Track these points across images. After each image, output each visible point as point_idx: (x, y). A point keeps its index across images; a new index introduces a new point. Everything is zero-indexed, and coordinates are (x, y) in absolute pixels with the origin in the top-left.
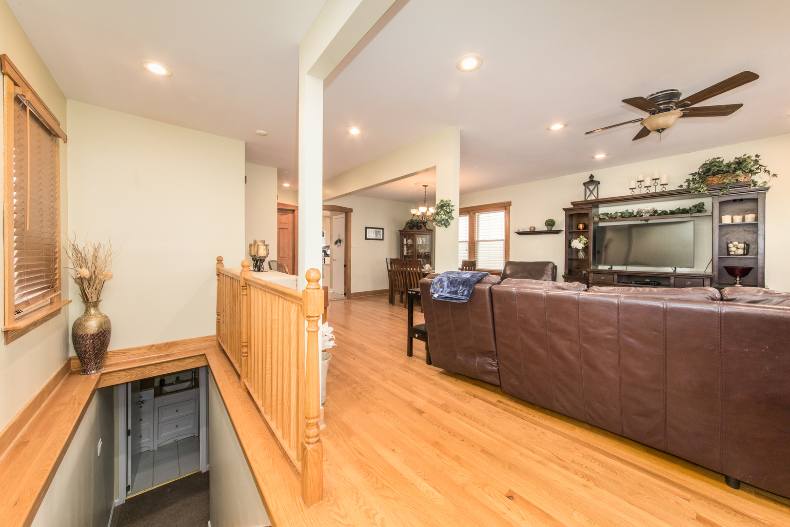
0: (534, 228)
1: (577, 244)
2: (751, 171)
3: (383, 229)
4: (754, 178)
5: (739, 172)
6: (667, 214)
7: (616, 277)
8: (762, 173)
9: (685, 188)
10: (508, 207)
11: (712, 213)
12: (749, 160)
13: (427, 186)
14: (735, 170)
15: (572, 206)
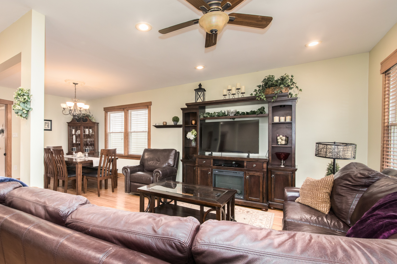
0: (166, 123)
1: (191, 136)
2: (289, 86)
3: (51, 121)
4: (290, 91)
5: (282, 86)
6: (244, 115)
7: (212, 161)
8: (295, 89)
9: (254, 96)
10: (149, 106)
11: (268, 114)
12: (287, 78)
13: (77, 84)
14: (280, 84)
15: (186, 107)
